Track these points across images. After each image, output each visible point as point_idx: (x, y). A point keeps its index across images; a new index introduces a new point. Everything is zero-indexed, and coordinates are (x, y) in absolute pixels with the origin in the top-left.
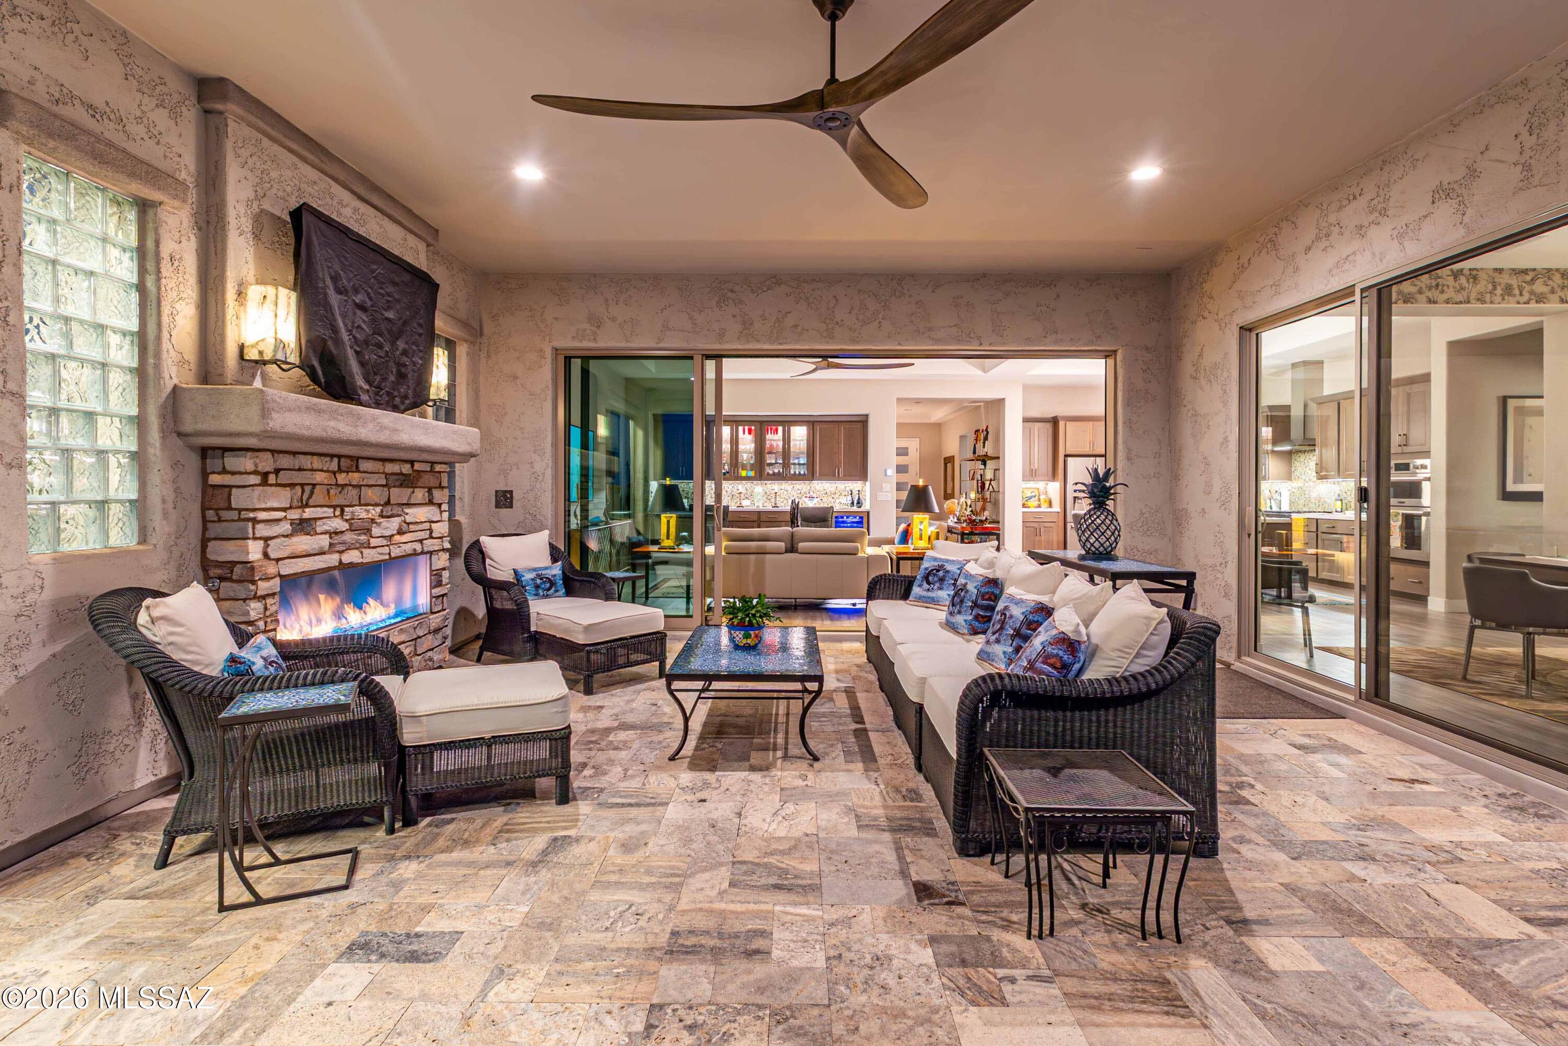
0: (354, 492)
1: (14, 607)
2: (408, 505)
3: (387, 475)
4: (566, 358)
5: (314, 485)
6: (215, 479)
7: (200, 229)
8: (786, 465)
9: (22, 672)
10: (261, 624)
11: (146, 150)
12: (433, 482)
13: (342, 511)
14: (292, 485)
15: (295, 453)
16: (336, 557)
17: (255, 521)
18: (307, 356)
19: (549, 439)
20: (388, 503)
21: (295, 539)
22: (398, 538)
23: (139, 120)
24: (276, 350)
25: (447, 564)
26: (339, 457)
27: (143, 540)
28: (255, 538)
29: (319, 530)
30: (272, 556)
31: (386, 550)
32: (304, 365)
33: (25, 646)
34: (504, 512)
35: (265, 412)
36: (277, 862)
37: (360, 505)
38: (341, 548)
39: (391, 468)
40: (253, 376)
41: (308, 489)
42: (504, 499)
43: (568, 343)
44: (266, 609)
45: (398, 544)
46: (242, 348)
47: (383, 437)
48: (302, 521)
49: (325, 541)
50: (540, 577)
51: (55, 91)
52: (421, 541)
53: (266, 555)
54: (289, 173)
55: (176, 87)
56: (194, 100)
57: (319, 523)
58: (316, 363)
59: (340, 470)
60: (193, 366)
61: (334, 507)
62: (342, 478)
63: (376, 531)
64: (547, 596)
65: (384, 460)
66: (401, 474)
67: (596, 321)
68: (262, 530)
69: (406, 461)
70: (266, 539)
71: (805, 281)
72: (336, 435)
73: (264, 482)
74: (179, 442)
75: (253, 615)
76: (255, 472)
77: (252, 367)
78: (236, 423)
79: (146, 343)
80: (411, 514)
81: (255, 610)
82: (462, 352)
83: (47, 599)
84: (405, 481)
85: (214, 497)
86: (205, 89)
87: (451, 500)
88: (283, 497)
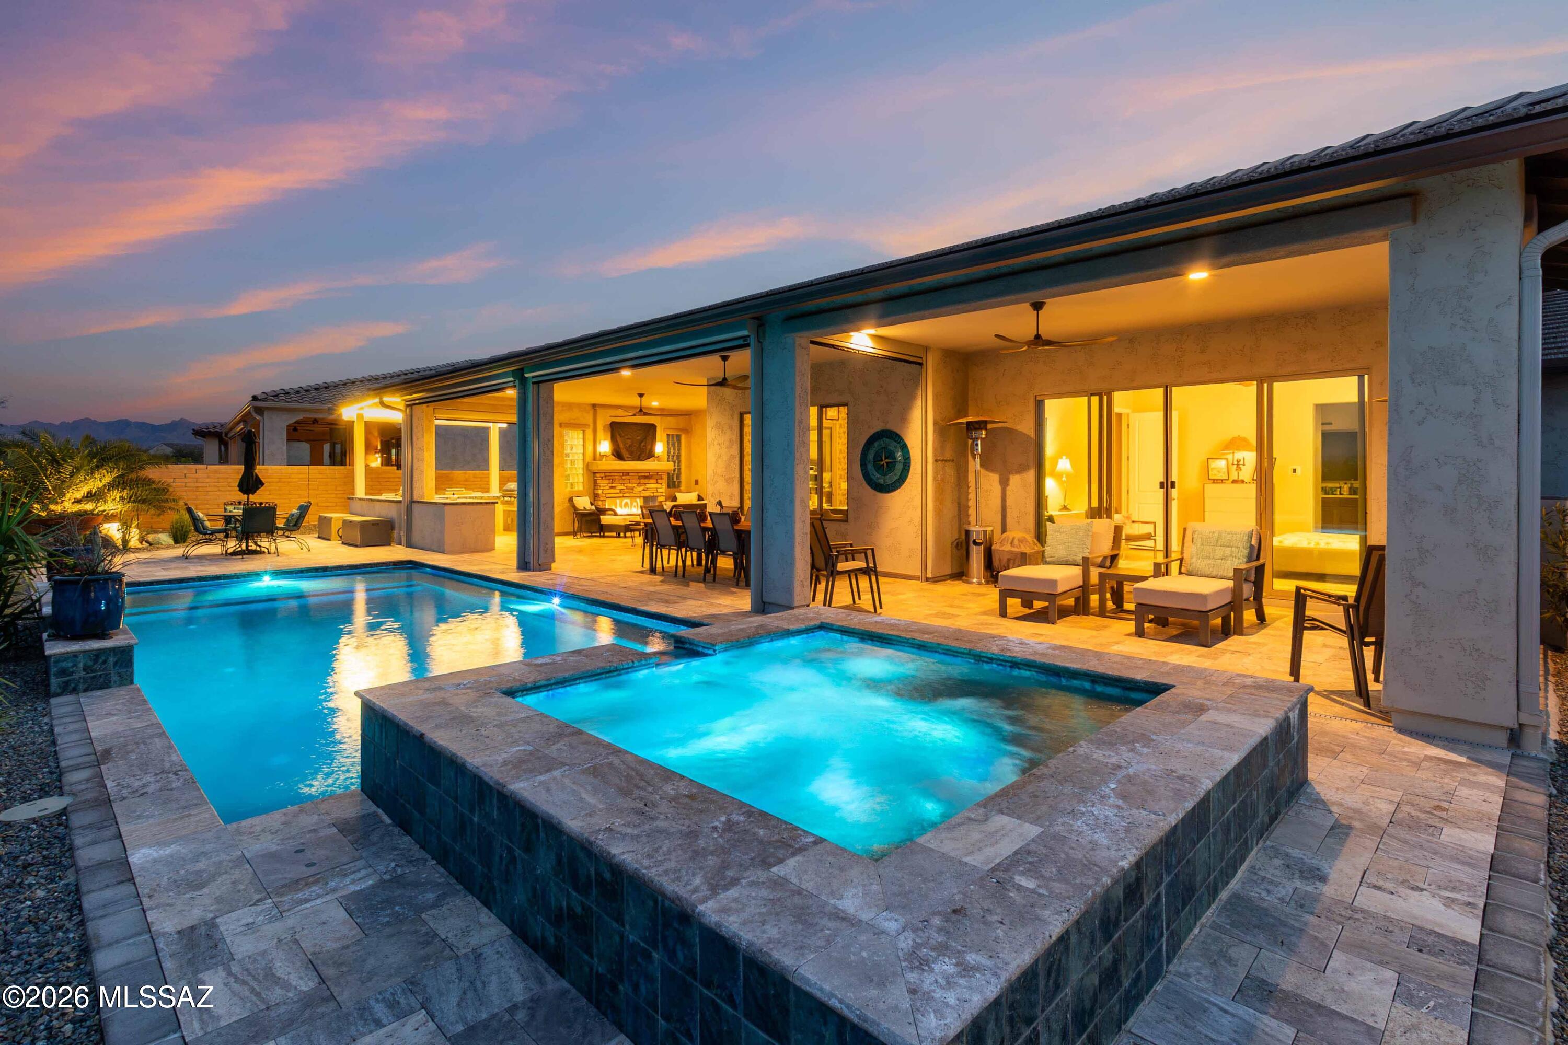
0: (629, 481)
3: (639, 477)
5: (616, 479)
6: (595, 478)
7: (593, 432)
10: (600, 505)
11: (583, 422)
12: (658, 478)
14: (610, 480)
15: (611, 473)
17: (600, 486)
18: (613, 452)
20: (641, 483)
21: (610, 490)
23: (582, 418)
24: (604, 453)
26: (623, 473)
28: (600, 490)
29: (617, 489)
32: (613, 455)
39: (640, 475)
40: (603, 458)
41: (614, 480)
46: (600, 453)
47: (632, 468)
48: (612, 487)
49: (619, 491)
53: (603, 493)
57: (617, 487)
58: (615, 454)
59: (624, 476)
60: (592, 457)
61: (622, 484)
62: (624, 478)
65: (638, 473)
66: (645, 476)
68: (602, 488)
69: (648, 473)
70: (603, 490)
72: (616, 469)
73: (603, 479)
76: (601, 477)
77: (602, 456)
78: (595, 468)
79: (584, 454)
80: (648, 486)
81: (600, 503)
82: (683, 437)
83: (568, 496)
84: (646, 478)
85: (595, 482)
86: (594, 406)
87: (680, 482)
88: (607, 482)
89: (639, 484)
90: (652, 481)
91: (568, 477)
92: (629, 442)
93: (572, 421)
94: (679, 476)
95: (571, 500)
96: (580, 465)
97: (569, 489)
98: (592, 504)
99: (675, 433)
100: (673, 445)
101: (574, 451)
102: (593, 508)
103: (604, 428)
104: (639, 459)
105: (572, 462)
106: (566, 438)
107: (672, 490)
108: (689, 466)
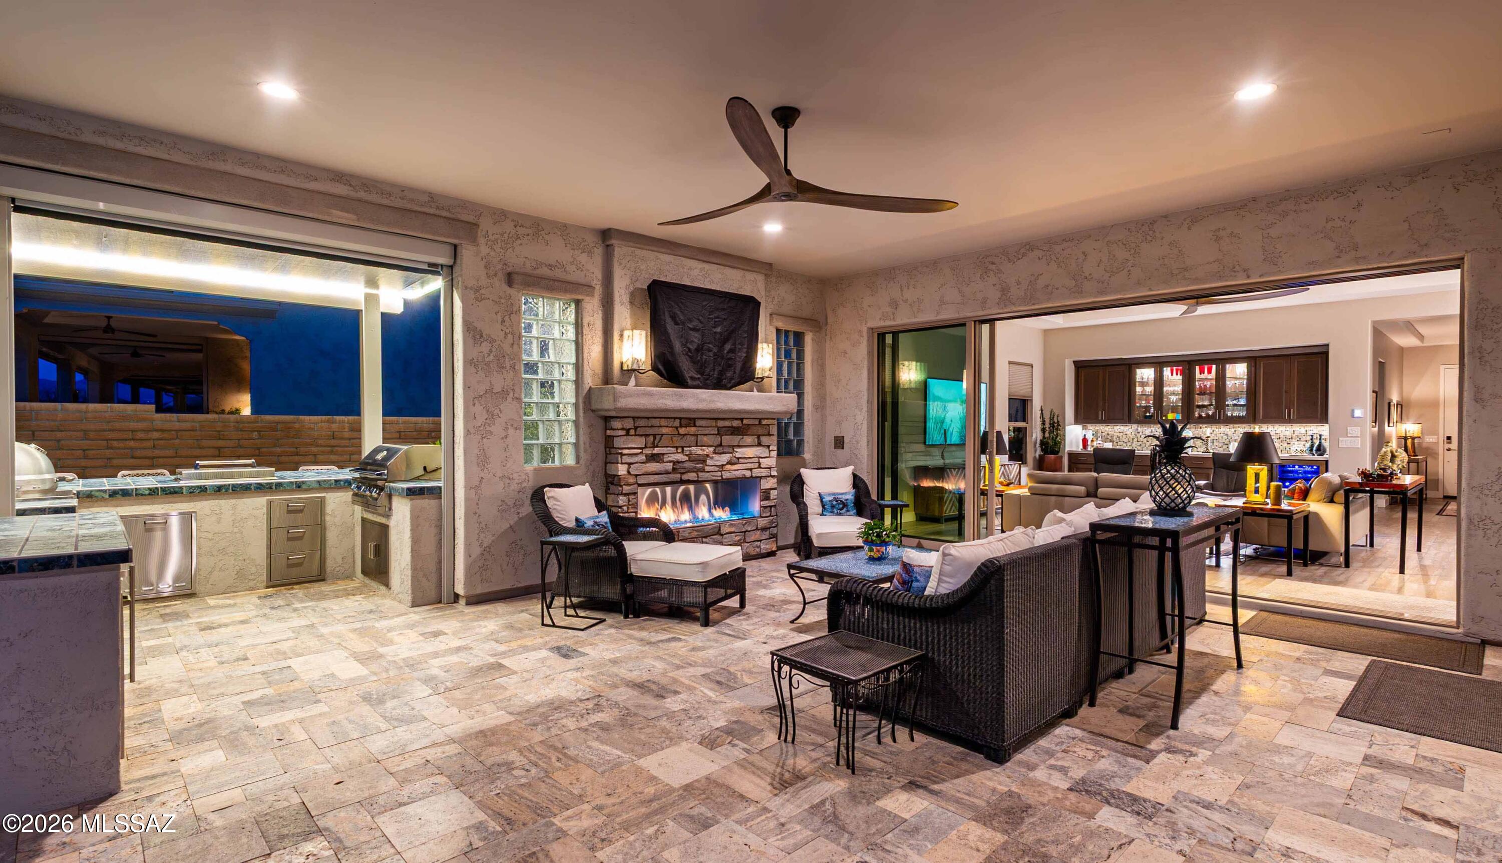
0: (693, 438)
1: (517, 488)
2: (739, 446)
3: (719, 429)
4: (879, 334)
5: (662, 435)
6: (609, 432)
7: (604, 306)
8: (1220, 404)
9: (521, 516)
10: (625, 508)
11: (575, 276)
12: (760, 432)
13: (683, 450)
14: (646, 436)
15: (648, 418)
16: (678, 476)
17: (622, 454)
18: (655, 363)
19: (865, 398)
20: (721, 445)
21: (648, 465)
22: (729, 467)
23: (572, 263)
24: (633, 364)
25: (775, 486)
26: (680, 419)
27: (578, 462)
28: (622, 463)
29: (665, 460)
30: (632, 473)
31: (719, 474)
32: (655, 368)
33: (522, 505)
34: (839, 451)
35: (615, 400)
36: (577, 616)
37: (697, 446)
38: (683, 471)
39: (721, 423)
40: (630, 378)
41: (658, 437)
42: (839, 443)
43: (878, 323)
44: (629, 501)
45: (729, 471)
46: (622, 363)
47: (702, 406)
48: (653, 455)
49: (670, 466)
50: (836, 500)
51: (534, 264)
52: (751, 470)
53: (629, 472)
54: (653, 263)
55: (591, 239)
56: (600, 242)
57: (665, 456)
58: (660, 367)
59: (681, 426)
60: (600, 376)
61: (677, 448)
62: (682, 431)
63: (709, 462)
64: (840, 514)
65: (716, 419)
66: (732, 427)
67: (894, 304)
68: (626, 459)
69: (736, 419)
70: (630, 464)
71: (1056, 243)
72: (664, 407)
73: (628, 434)
74: (592, 414)
75: (621, 503)
76: (623, 429)
77: (628, 373)
78: (606, 404)
79: (578, 367)
80: (740, 452)
81: (622, 500)
82: (808, 339)
83: (530, 486)
84: (734, 431)
85: (609, 442)
86: (606, 235)
87: (801, 443)
88: (640, 442)
89: (720, 448)
90: (749, 440)
91: (531, 429)
92: (696, 337)
93: (544, 271)
94: (799, 427)
95: (538, 496)
96: (567, 395)
97: (536, 463)
98: (600, 505)
99: (792, 327)
100: (788, 354)
101: (552, 356)
102: (604, 518)
103: (632, 295)
104: (719, 385)
105: (547, 387)
106: (525, 319)
107: (788, 461)
108: (821, 405)
